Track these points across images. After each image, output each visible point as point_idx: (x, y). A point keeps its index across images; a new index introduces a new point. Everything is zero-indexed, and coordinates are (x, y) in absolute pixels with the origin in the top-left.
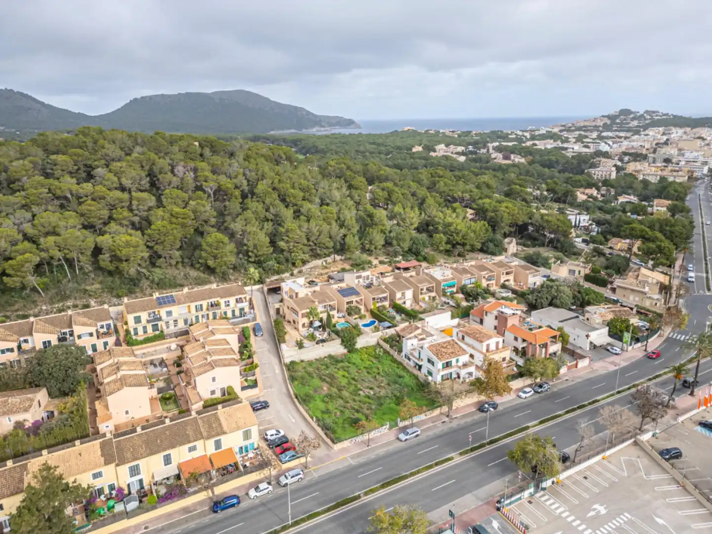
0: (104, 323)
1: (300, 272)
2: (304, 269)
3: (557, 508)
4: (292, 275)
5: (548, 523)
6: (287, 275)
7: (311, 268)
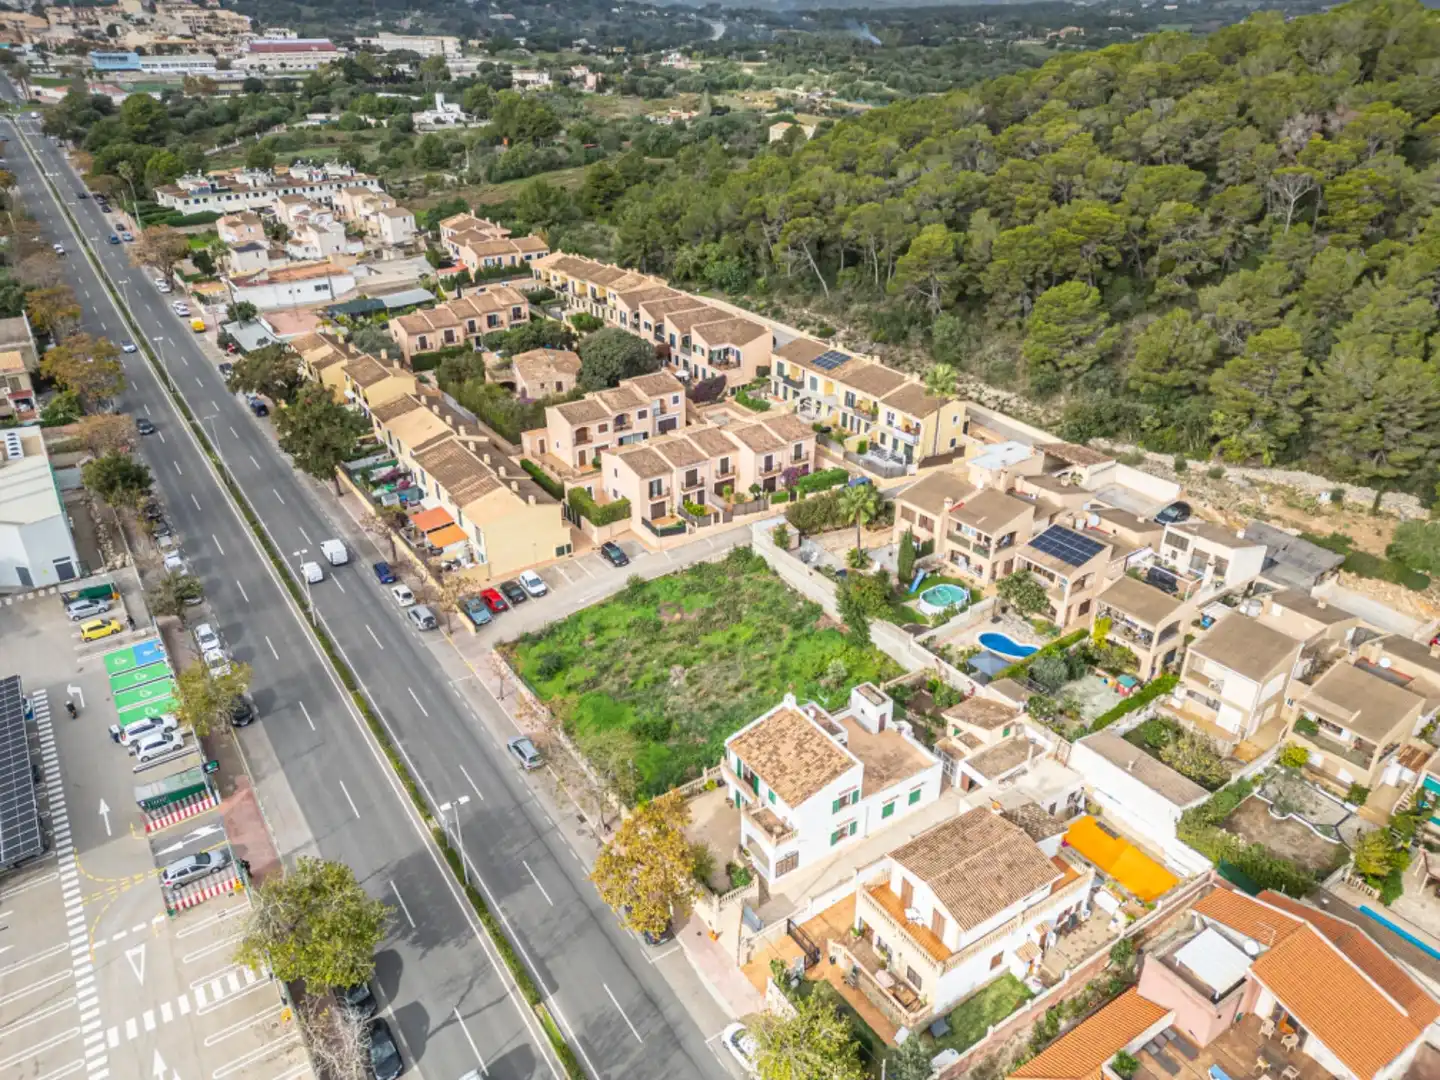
0: (736, 348)
1: (1216, 475)
2: (1234, 474)
3: (209, 992)
4: (1180, 467)
5: (177, 962)
6: (1170, 460)
7: (1253, 483)
